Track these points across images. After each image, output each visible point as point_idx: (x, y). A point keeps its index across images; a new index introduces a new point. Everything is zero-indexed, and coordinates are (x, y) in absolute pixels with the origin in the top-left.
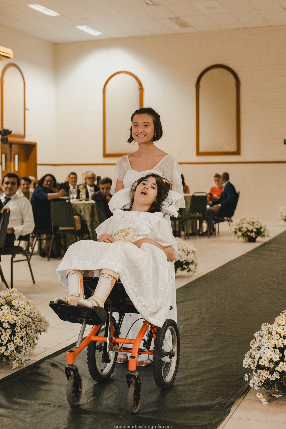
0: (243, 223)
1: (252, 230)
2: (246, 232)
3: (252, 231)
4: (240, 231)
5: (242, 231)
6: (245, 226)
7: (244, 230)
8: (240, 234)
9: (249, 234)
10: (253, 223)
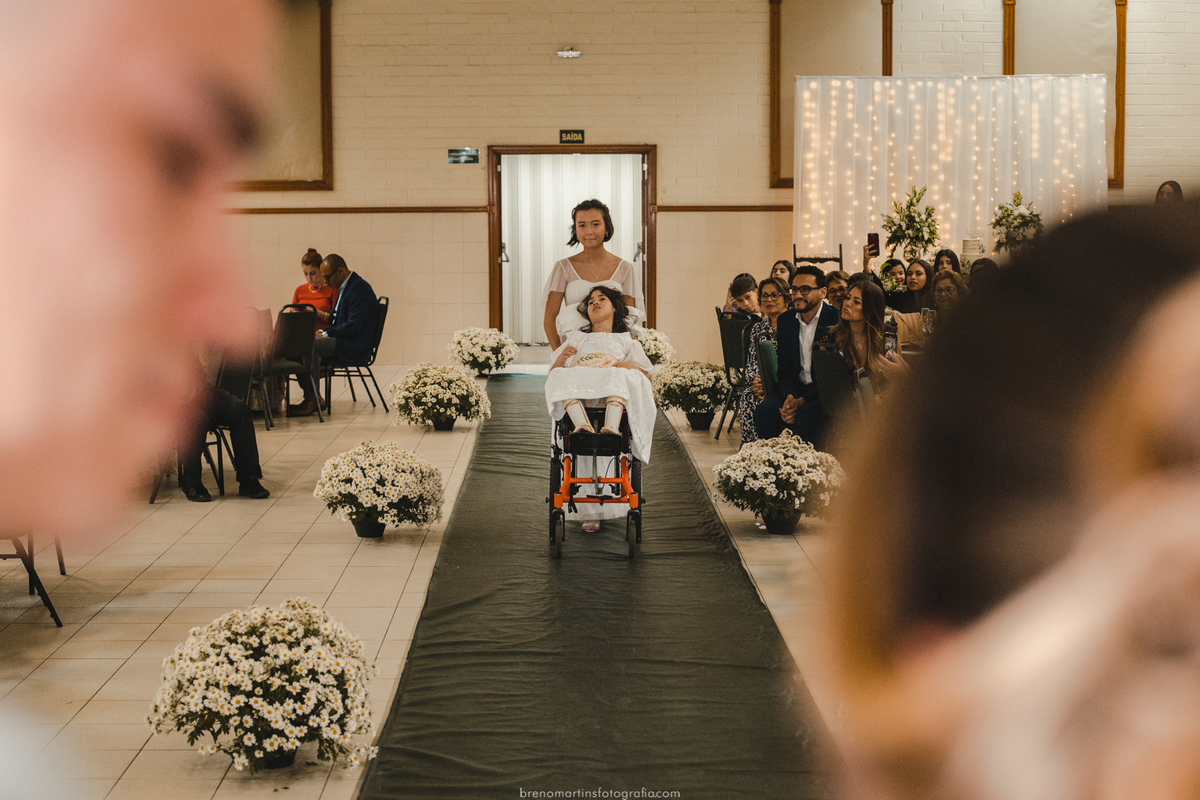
0: (425, 384)
1: (450, 400)
2: (434, 404)
3: (449, 404)
4: (418, 403)
5: (425, 404)
6: (430, 389)
7: (429, 400)
8: (417, 411)
9: (442, 410)
10: (450, 382)
